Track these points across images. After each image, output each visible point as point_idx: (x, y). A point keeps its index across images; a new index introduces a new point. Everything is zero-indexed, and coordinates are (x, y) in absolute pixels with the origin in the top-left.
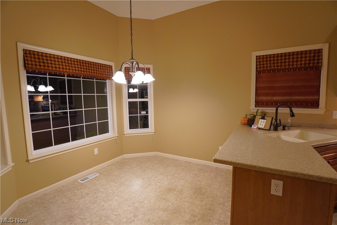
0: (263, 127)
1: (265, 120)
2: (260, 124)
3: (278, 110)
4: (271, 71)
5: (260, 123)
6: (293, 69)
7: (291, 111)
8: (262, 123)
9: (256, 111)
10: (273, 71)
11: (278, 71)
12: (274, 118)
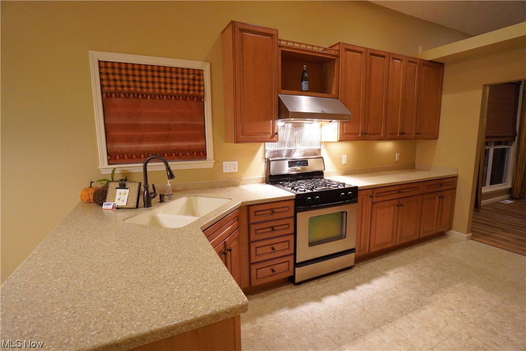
0: (124, 204)
1: (127, 189)
2: (119, 199)
3: (147, 167)
4: (131, 95)
5: (118, 196)
6: (167, 96)
7: (168, 169)
8: (122, 197)
9: (111, 172)
10: (134, 95)
11: (142, 96)
12: (143, 184)
